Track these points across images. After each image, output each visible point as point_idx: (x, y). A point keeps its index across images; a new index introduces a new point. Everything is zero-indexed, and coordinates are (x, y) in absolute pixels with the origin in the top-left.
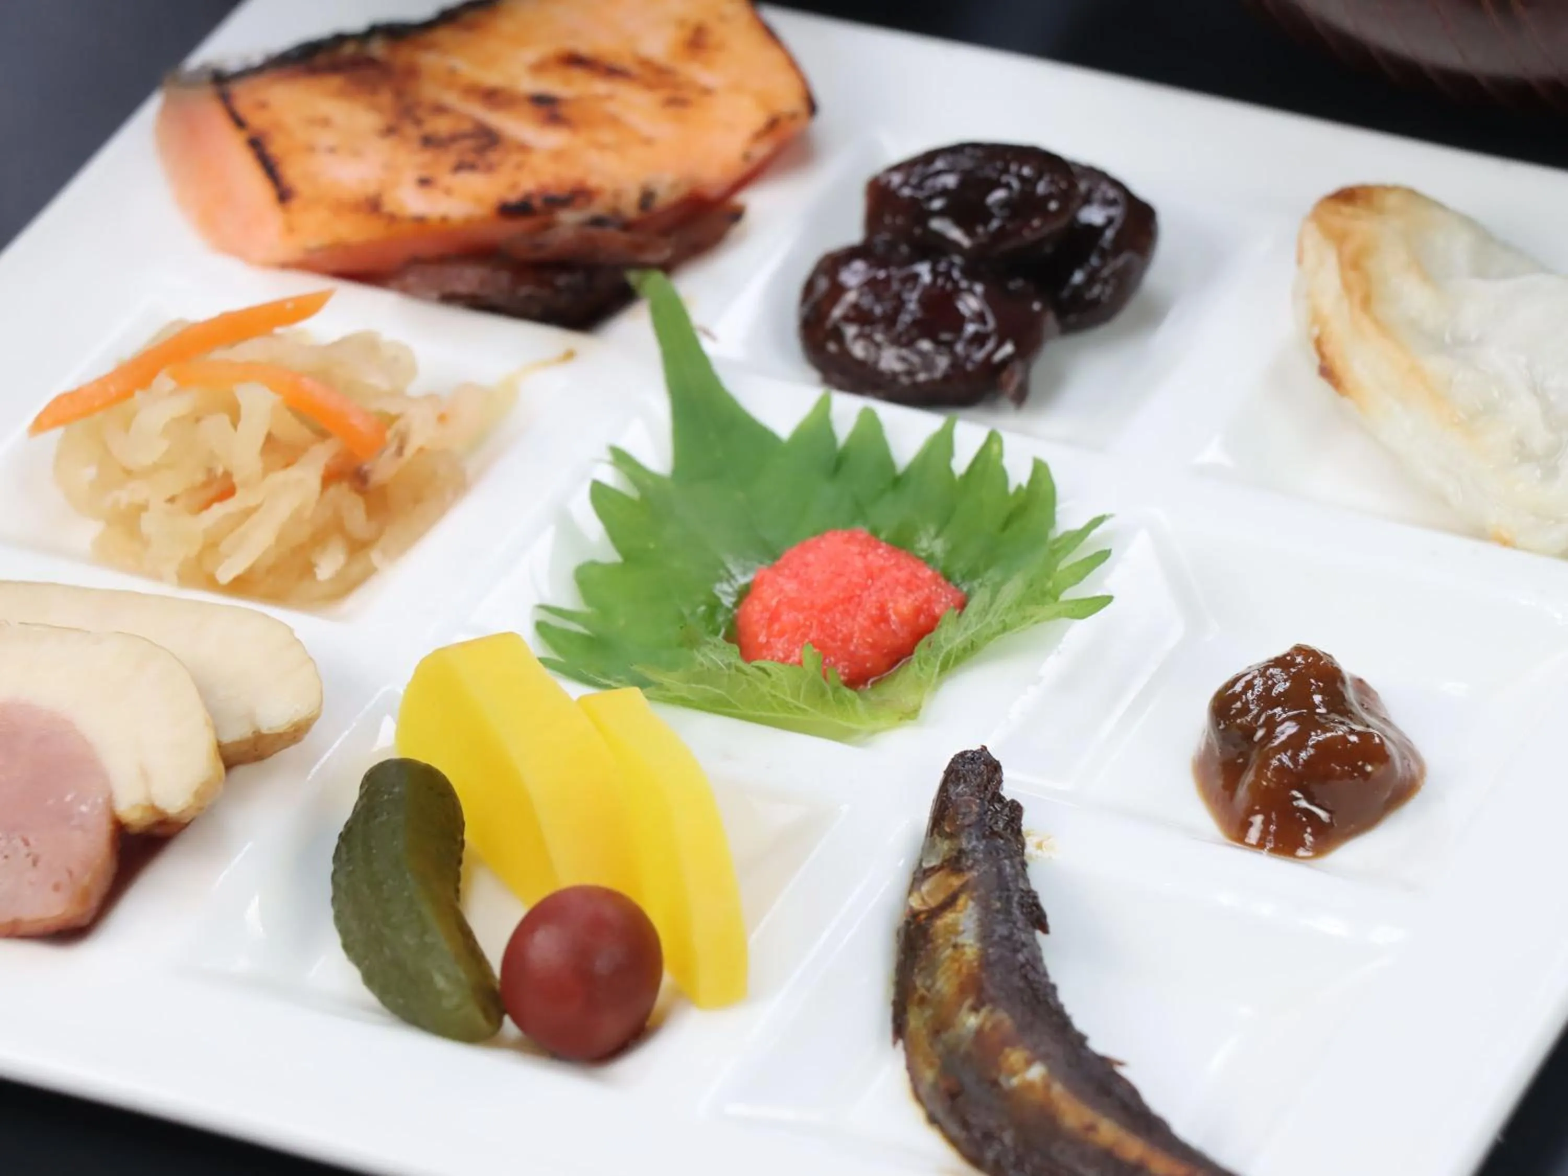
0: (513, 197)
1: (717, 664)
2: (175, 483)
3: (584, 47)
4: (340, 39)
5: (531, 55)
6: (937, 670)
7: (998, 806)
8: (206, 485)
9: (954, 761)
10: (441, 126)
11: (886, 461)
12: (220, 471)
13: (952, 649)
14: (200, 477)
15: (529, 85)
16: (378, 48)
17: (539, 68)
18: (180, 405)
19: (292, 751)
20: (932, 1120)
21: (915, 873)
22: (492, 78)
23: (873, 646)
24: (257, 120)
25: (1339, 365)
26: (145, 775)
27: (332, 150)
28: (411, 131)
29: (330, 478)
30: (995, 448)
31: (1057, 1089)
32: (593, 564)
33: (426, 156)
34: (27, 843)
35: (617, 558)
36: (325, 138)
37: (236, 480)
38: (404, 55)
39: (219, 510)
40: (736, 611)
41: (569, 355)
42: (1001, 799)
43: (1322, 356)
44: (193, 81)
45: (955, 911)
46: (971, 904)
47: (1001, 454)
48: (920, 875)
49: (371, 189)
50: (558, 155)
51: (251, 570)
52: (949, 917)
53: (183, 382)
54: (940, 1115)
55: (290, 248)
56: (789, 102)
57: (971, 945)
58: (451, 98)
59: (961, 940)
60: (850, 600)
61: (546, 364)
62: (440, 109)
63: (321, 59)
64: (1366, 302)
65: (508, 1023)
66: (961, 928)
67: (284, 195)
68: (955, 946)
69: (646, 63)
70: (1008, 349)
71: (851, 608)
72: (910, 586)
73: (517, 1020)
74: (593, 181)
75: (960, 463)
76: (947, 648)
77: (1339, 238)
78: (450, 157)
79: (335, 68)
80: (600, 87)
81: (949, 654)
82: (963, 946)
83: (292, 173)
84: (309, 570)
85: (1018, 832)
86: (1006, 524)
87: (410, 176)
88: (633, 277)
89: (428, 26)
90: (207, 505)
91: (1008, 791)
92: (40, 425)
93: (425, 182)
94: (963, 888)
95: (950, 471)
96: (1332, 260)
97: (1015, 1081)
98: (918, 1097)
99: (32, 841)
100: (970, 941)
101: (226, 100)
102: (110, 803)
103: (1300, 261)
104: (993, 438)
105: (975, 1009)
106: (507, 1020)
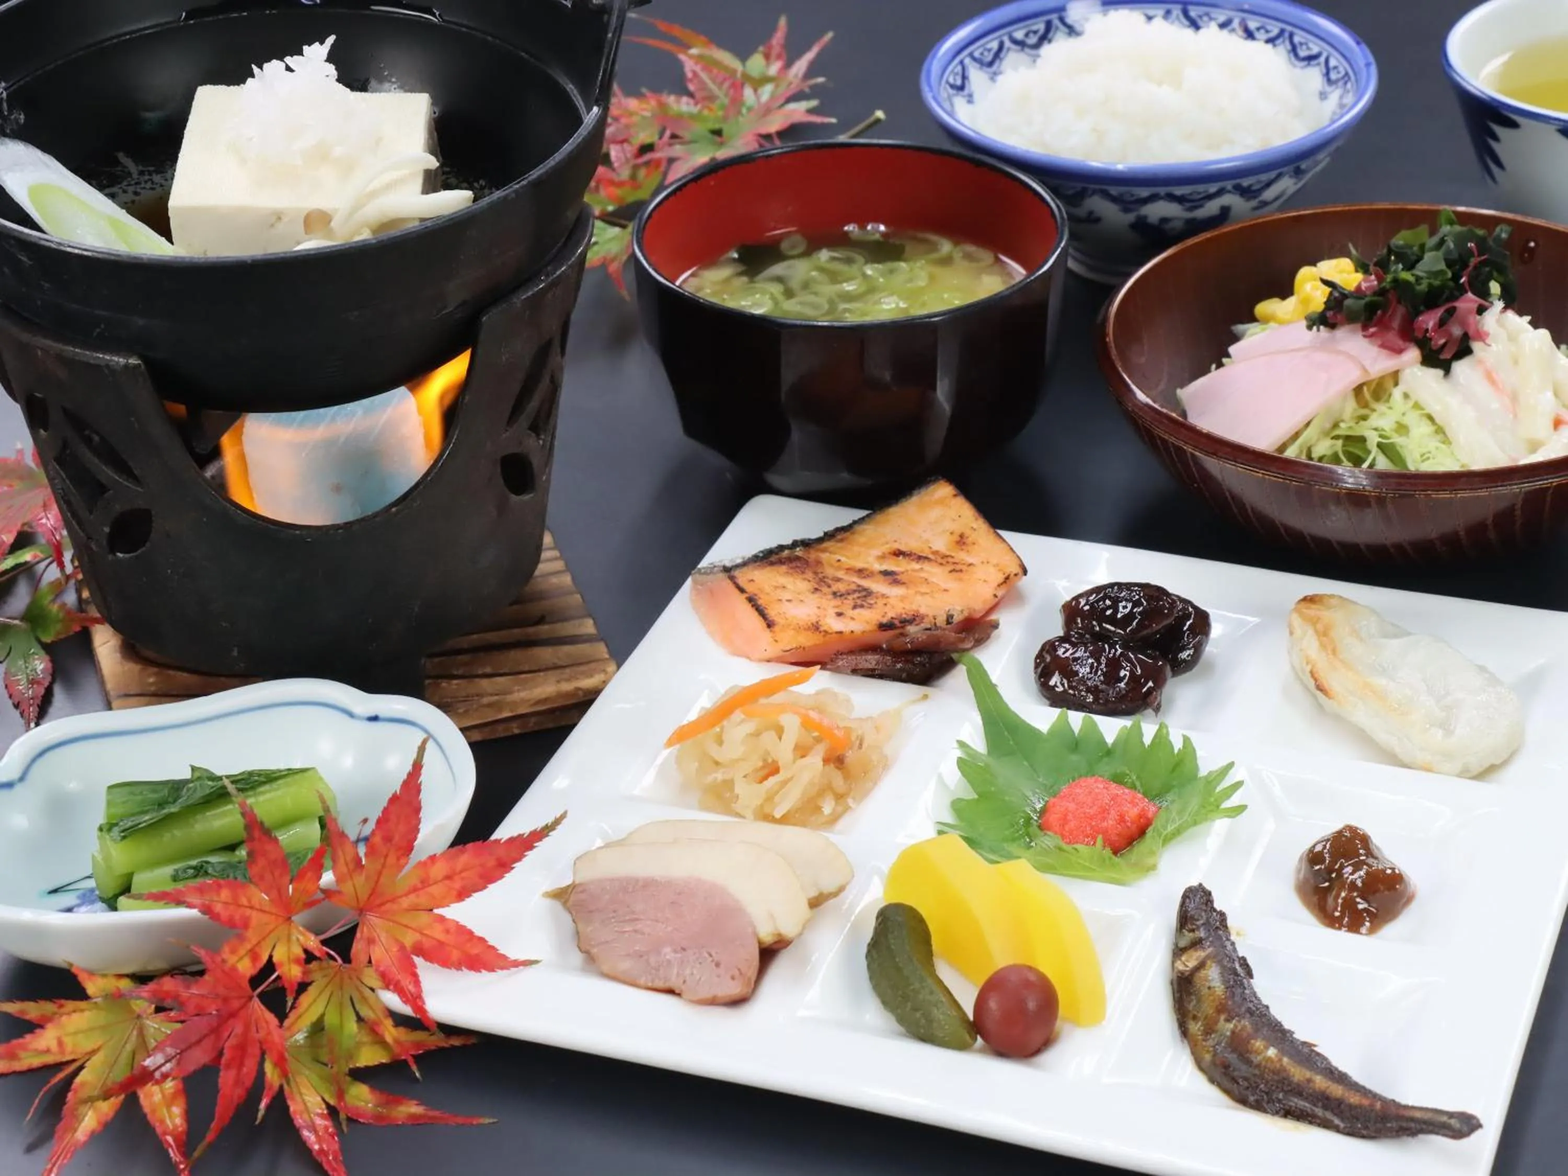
0: (885, 620)
1: (1049, 847)
2: (748, 767)
3: (903, 548)
4: (781, 548)
5: (877, 552)
6: (1161, 845)
7: (1215, 914)
8: (763, 768)
9: (1186, 891)
10: (841, 587)
11: (1102, 741)
12: (770, 761)
13: (1167, 834)
14: (760, 764)
15: (878, 567)
16: (799, 552)
17: (882, 557)
18: (749, 727)
19: (832, 902)
20: (1212, 1080)
21: (1173, 950)
22: (860, 565)
23: (1118, 835)
24: (749, 588)
25: (1326, 686)
26: (772, 917)
27: (789, 601)
28: (825, 589)
29: (826, 761)
30: (1164, 731)
31: (1285, 1060)
32: (960, 800)
33: (837, 602)
34: (711, 955)
35: (976, 797)
36: (786, 596)
37: (780, 764)
38: (813, 555)
39: (772, 780)
40: (1040, 821)
41: (926, 697)
42: (1215, 910)
43: (1316, 680)
44: (711, 570)
45: (1205, 970)
46: (1214, 965)
47: (1168, 733)
48: (1178, 952)
49: (814, 619)
50: (903, 599)
51: (789, 812)
52: (1203, 973)
53: (749, 716)
54: (1218, 1077)
55: (774, 650)
56: (1014, 569)
57: (1219, 987)
58: (840, 574)
59: (1212, 984)
60: (1104, 811)
61: (914, 702)
62: (838, 580)
63: (773, 558)
64: (1334, 652)
65: (980, 1040)
66: (1210, 978)
67: (770, 625)
68: (1209, 988)
69: (936, 553)
70: (1150, 684)
71: (1106, 815)
72: (1133, 803)
73: (982, 1037)
74: (923, 610)
75: (1147, 740)
76: (1165, 833)
77: (1313, 622)
78: (850, 601)
79: (781, 562)
80: (916, 566)
81: (1166, 836)
82: (1214, 987)
83: (772, 613)
84: (818, 809)
85: (1226, 927)
86: (1173, 770)
87: (832, 612)
88: (955, 656)
89: (820, 540)
90: (765, 778)
91: (1218, 905)
92: (670, 743)
93: (839, 614)
94: (1208, 957)
95: (1142, 743)
96: (1310, 632)
97: (1259, 1058)
98: (1201, 1068)
99: (713, 954)
100: (1218, 984)
101: (732, 578)
102: (755, 934)
103: (1291, 633)
104: (1162, 726)
105: (1228, 1020)
106: (979, 1037)
